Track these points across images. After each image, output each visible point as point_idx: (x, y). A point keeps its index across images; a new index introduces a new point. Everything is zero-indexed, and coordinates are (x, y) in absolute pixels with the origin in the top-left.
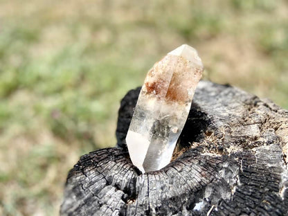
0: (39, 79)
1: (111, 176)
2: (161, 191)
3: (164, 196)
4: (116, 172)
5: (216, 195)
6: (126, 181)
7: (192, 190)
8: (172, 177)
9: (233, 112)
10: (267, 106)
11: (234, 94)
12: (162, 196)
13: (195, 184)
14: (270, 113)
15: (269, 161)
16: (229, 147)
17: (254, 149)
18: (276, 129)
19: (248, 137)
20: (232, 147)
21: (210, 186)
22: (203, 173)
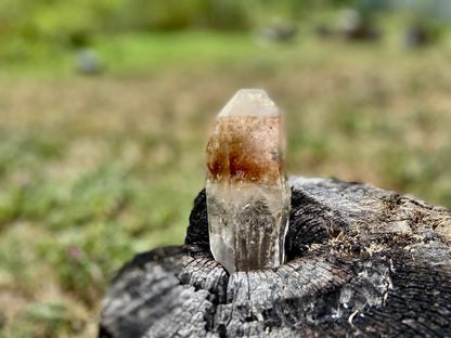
0: (54, 205)
1: (187, 274)
2: (270, 291)
3: (276, 296)
4: (196, 269)
5: (359, 299)
6: (213, 279)
7: (319, 291)
8: (286, 277)
9: (368, 208)
10: (417, 204)
11: (365, 191)
12: (272, 296)
13: (324, 284)
14: (421, 210)
15: (432, 259)
16: (369, 246)
17: (407, 248)
18: (434, 227)
19: (395, 234)
20: (373, 245)
21: (348, 287)
22: (335, 271)
